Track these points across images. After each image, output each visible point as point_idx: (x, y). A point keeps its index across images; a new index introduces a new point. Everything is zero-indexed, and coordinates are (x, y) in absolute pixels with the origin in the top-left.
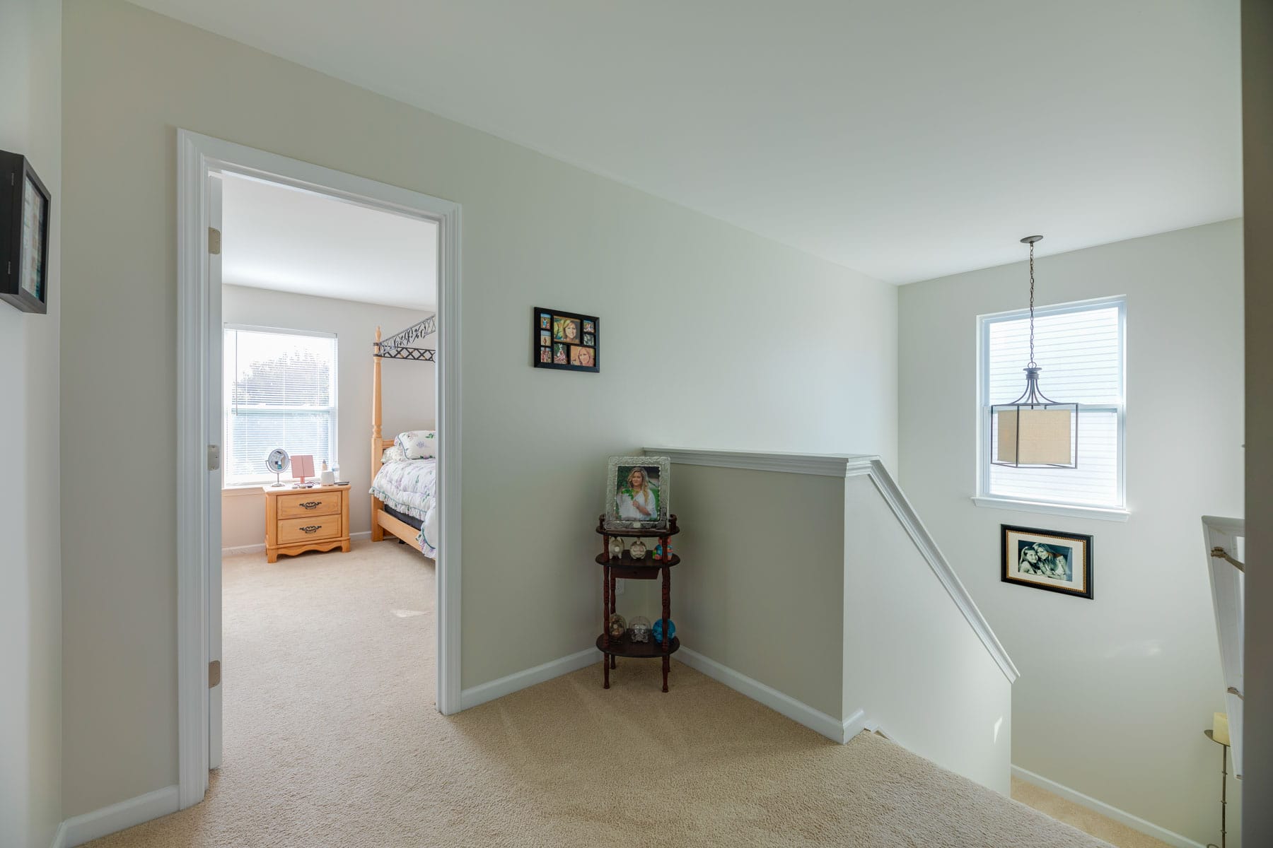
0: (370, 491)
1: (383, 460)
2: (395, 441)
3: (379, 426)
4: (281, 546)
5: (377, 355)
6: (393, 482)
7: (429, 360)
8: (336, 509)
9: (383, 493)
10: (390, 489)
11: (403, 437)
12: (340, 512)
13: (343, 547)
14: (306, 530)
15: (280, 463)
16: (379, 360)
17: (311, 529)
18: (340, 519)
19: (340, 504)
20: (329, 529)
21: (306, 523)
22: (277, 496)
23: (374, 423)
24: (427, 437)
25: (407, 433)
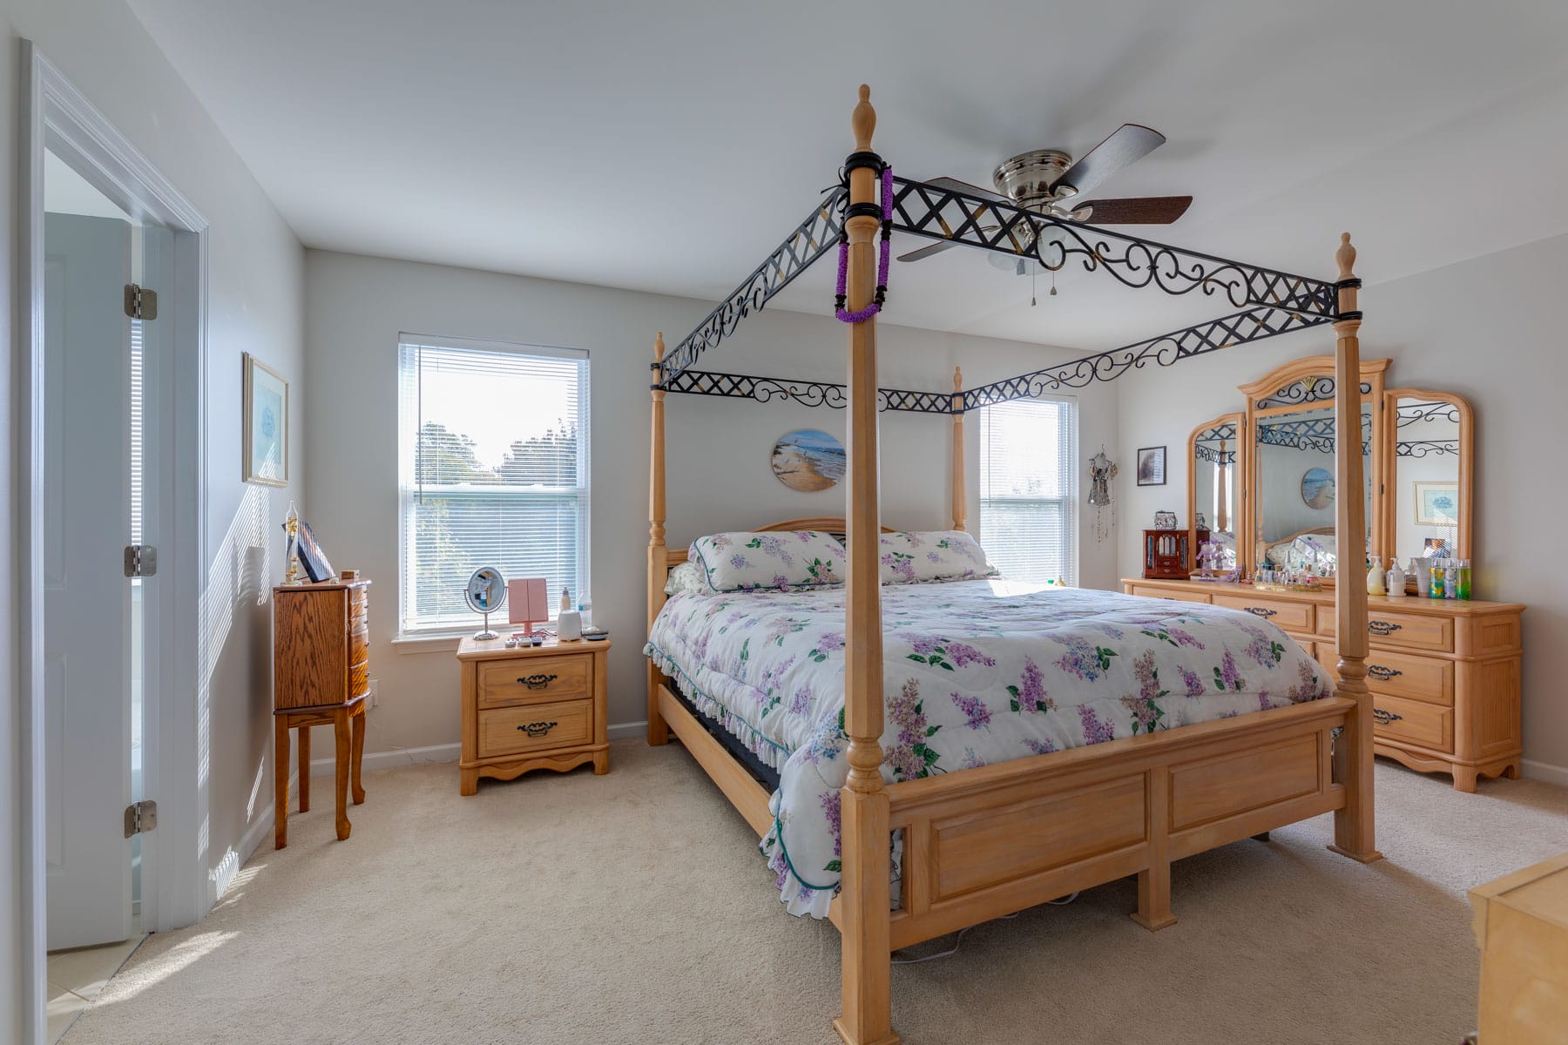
0: (646, 650)
1: (668, 589)
2: (690, 553)
3: (660, 522)
4: (485, 762)
5: (657, 387)
6: (689, 642)
7: (748, 396)
8: (583, 689)
9: (669, 659)
10: (684, 656)
11: (704, 546)
12: (590, 695)
13: (597, 765)
14: (529, 730)
15: (483, 597)
16: (662, 396)
17: (538, 728)
18: (590, 711)
19: (589, 679)
20: (570, 726)
21: (529, 715)
22: (477, 662)
23: (651, 518)
24: (749, 546)
25: (711, 538)
